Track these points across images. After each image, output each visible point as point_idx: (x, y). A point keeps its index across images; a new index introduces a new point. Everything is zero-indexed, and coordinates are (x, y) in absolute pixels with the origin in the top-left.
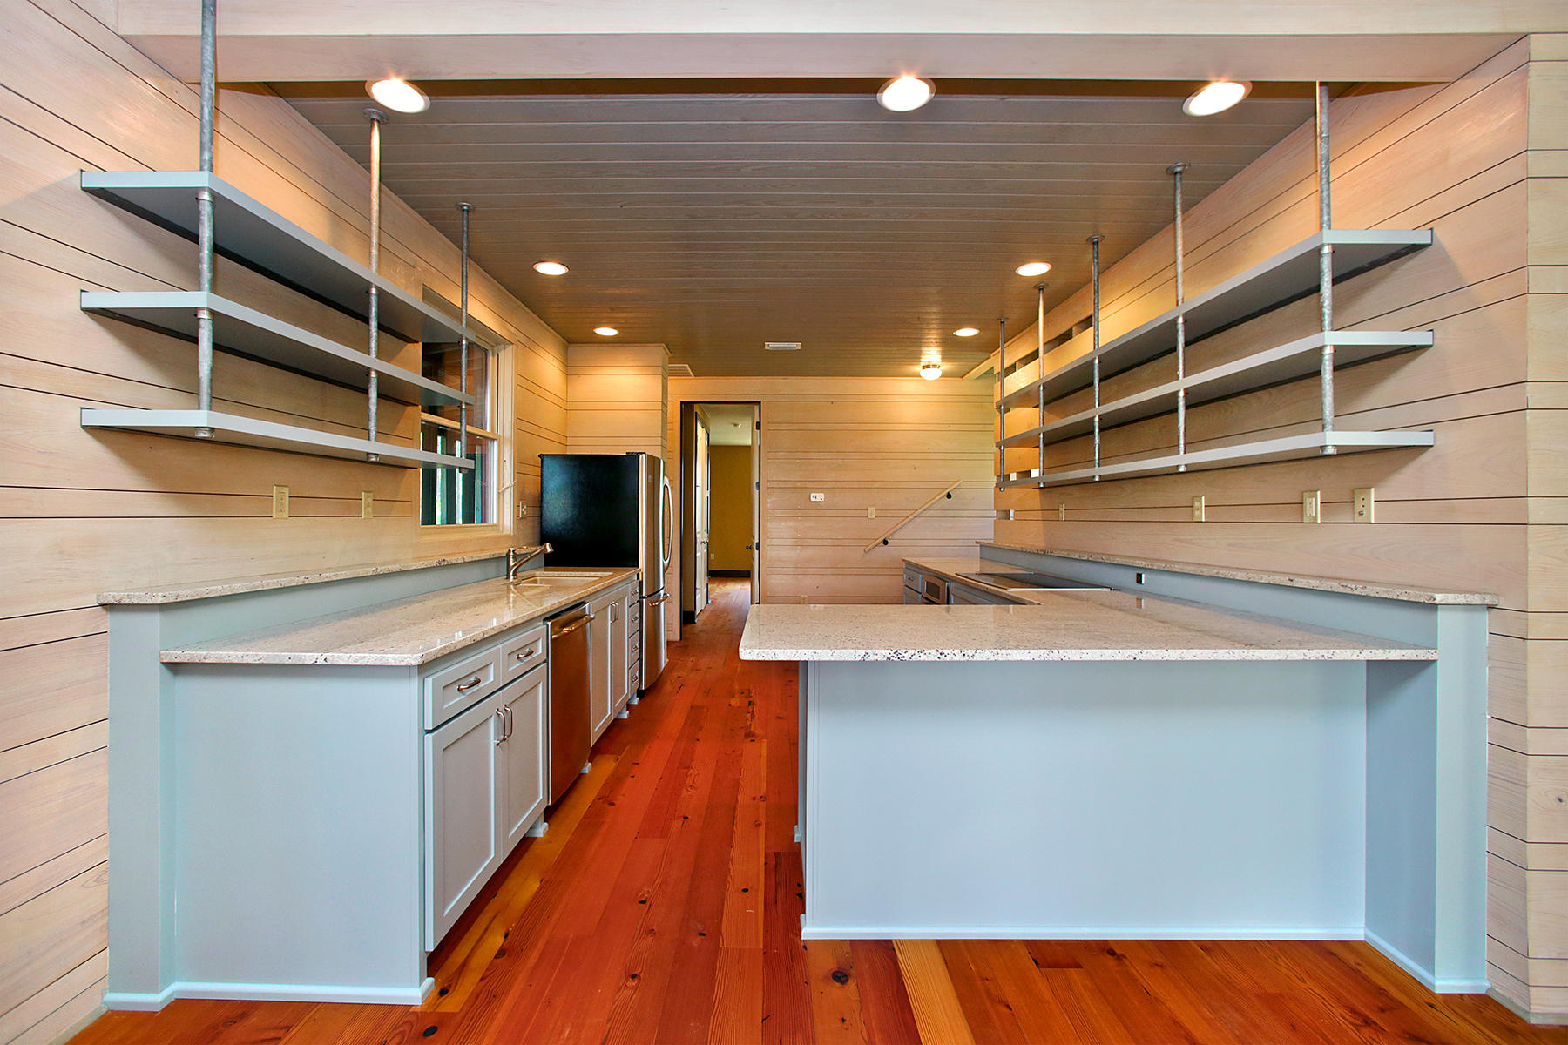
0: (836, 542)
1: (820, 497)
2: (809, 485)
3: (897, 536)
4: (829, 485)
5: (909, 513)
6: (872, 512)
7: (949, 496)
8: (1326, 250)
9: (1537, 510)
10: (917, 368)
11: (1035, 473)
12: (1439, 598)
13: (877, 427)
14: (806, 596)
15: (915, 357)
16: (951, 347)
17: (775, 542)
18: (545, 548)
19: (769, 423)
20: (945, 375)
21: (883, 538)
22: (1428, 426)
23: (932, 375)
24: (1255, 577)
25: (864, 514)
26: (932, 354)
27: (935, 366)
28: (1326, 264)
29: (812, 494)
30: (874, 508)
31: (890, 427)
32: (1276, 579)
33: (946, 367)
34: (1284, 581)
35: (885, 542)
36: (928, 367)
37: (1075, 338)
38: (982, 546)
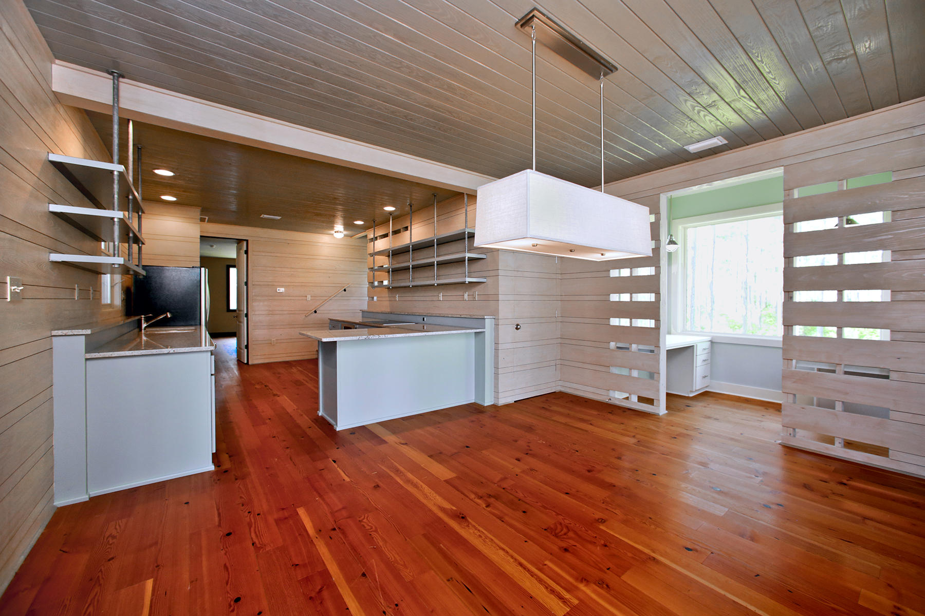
0: (290, 312)
1: (282, 290)
2: (275, 284)
3: (321, 309)
4: (287, 284)
5: (327, 298)
6: (309, 298)
7: (345, 290)
8: (466, 233)
9: (501, 297)
10: (333, 232)
11: (386, 283)
12: (485, 317)
13: (311, 257)
14: (275, 339)
15: (332, 228)
16: (348, 225)
17: (257, 313)
18: (167, 315)
19: (253, 251)
20: (345, 236)
21: (314, 310)
22: (485, 277)
23: (340, 236)
24: (453, 316)
25: (304, 298)
26: (339, 227)
27: (341, 232)
28: (466, 236)
29: (278, 289)
30: (310, 296)
31: (318, 257)
32: (457, 316)
33: (345, 233)
34: (459, 316)
35: (315, 312)
36: (338, 232)
37: (402, 233)
38: (363, 312)
